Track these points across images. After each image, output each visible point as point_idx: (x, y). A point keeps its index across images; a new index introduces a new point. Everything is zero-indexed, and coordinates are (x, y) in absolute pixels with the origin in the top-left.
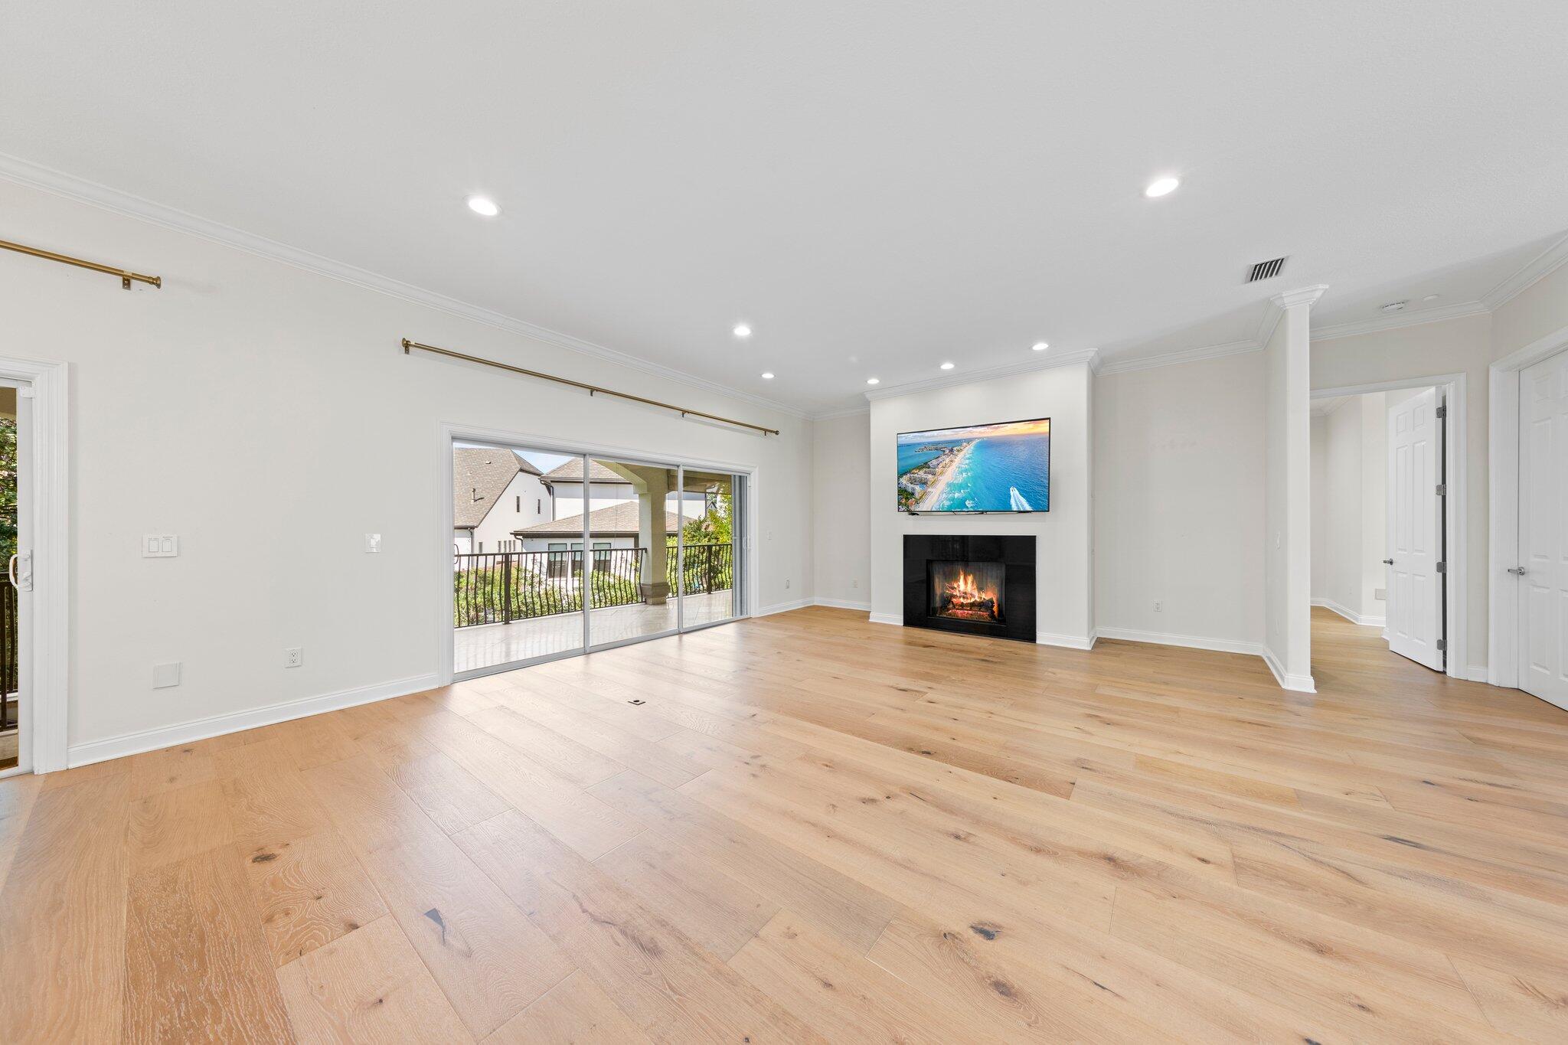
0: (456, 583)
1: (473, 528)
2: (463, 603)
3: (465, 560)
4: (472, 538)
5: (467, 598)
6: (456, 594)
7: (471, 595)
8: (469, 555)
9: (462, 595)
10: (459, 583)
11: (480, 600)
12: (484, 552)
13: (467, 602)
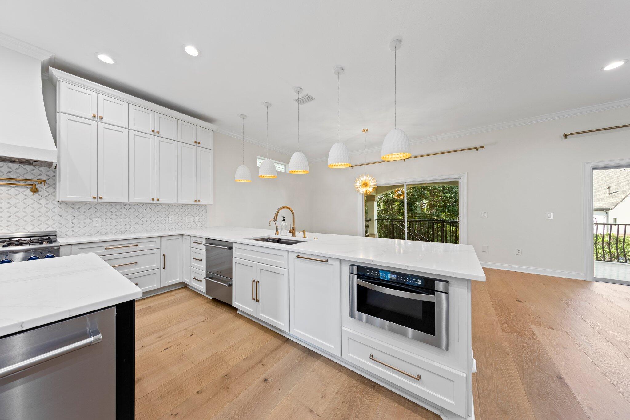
0: (595, 239)
1: (609, 210)
2: (600, 251)
3: (601, 227)
4: (607, 216)
5: (603, 248)
6: (595, 245)
7: (606, 247)
8: (604, 224)
9: (599, 246)
10: (596, 239)
11: (613, 250)
12: (618, 223)
13: (603, 251)
